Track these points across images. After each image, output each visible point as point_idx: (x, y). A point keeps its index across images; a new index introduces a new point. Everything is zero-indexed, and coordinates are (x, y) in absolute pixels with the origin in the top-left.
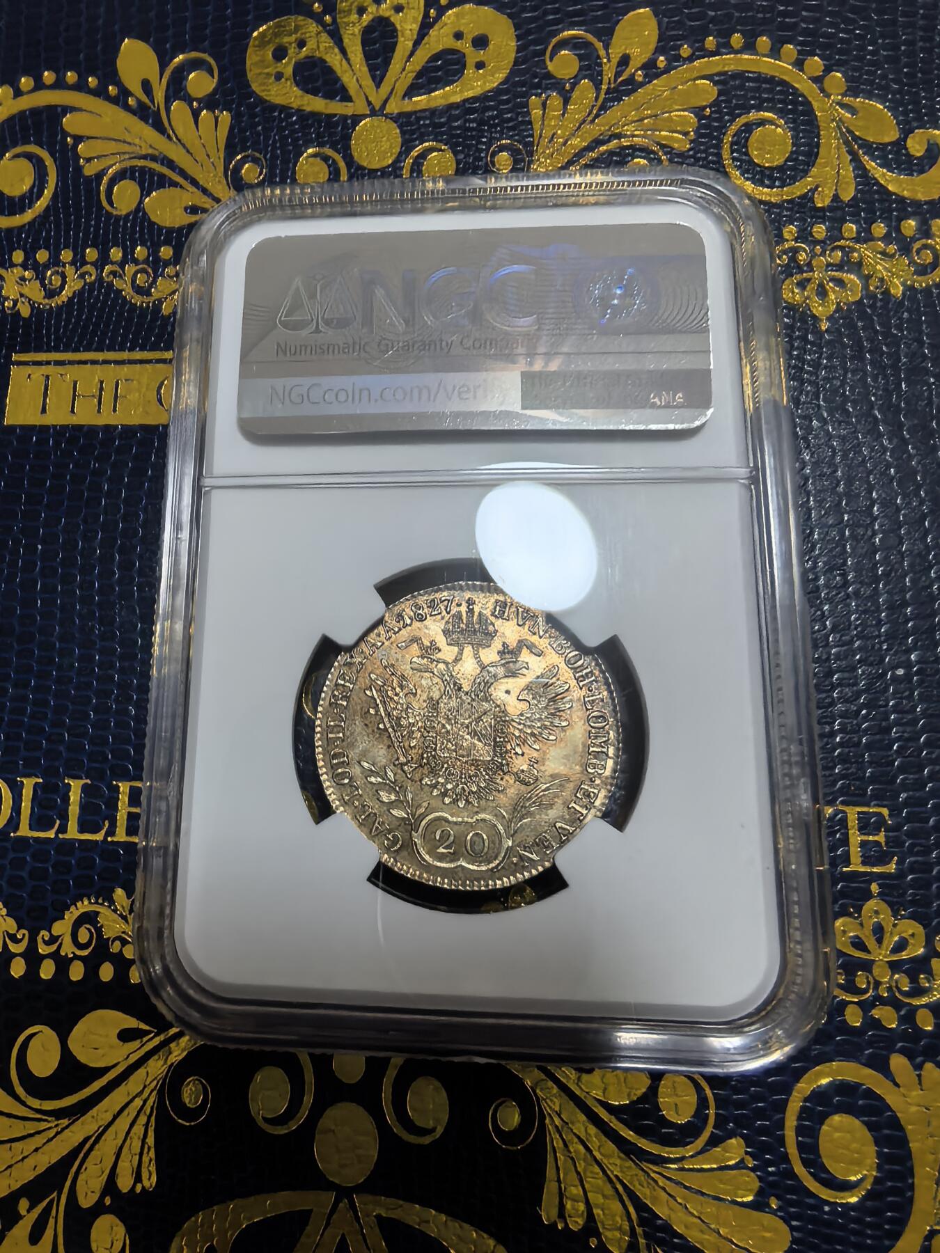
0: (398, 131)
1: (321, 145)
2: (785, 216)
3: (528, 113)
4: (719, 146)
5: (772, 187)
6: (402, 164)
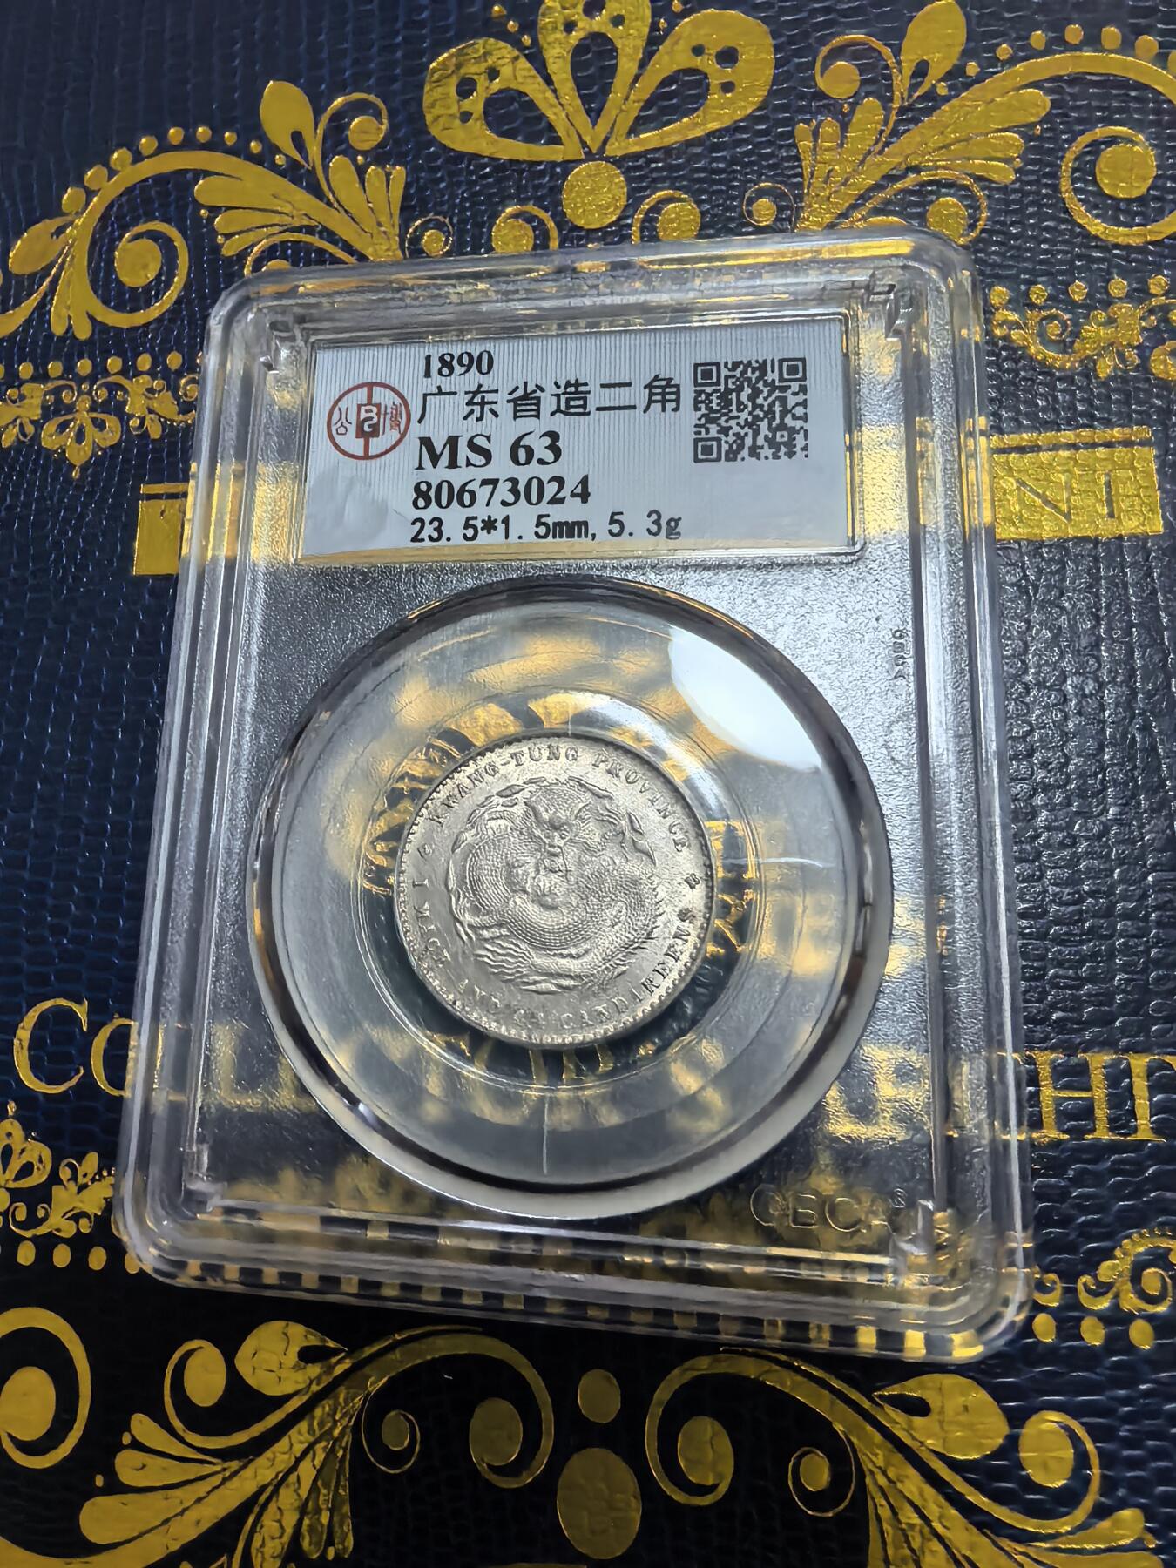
0: (622, 178)
1: (522, 202)
2: (1151, 263)
3: (795, 146)
4: (1054, 175)
5: (1129, 225)
6: (629, 221)
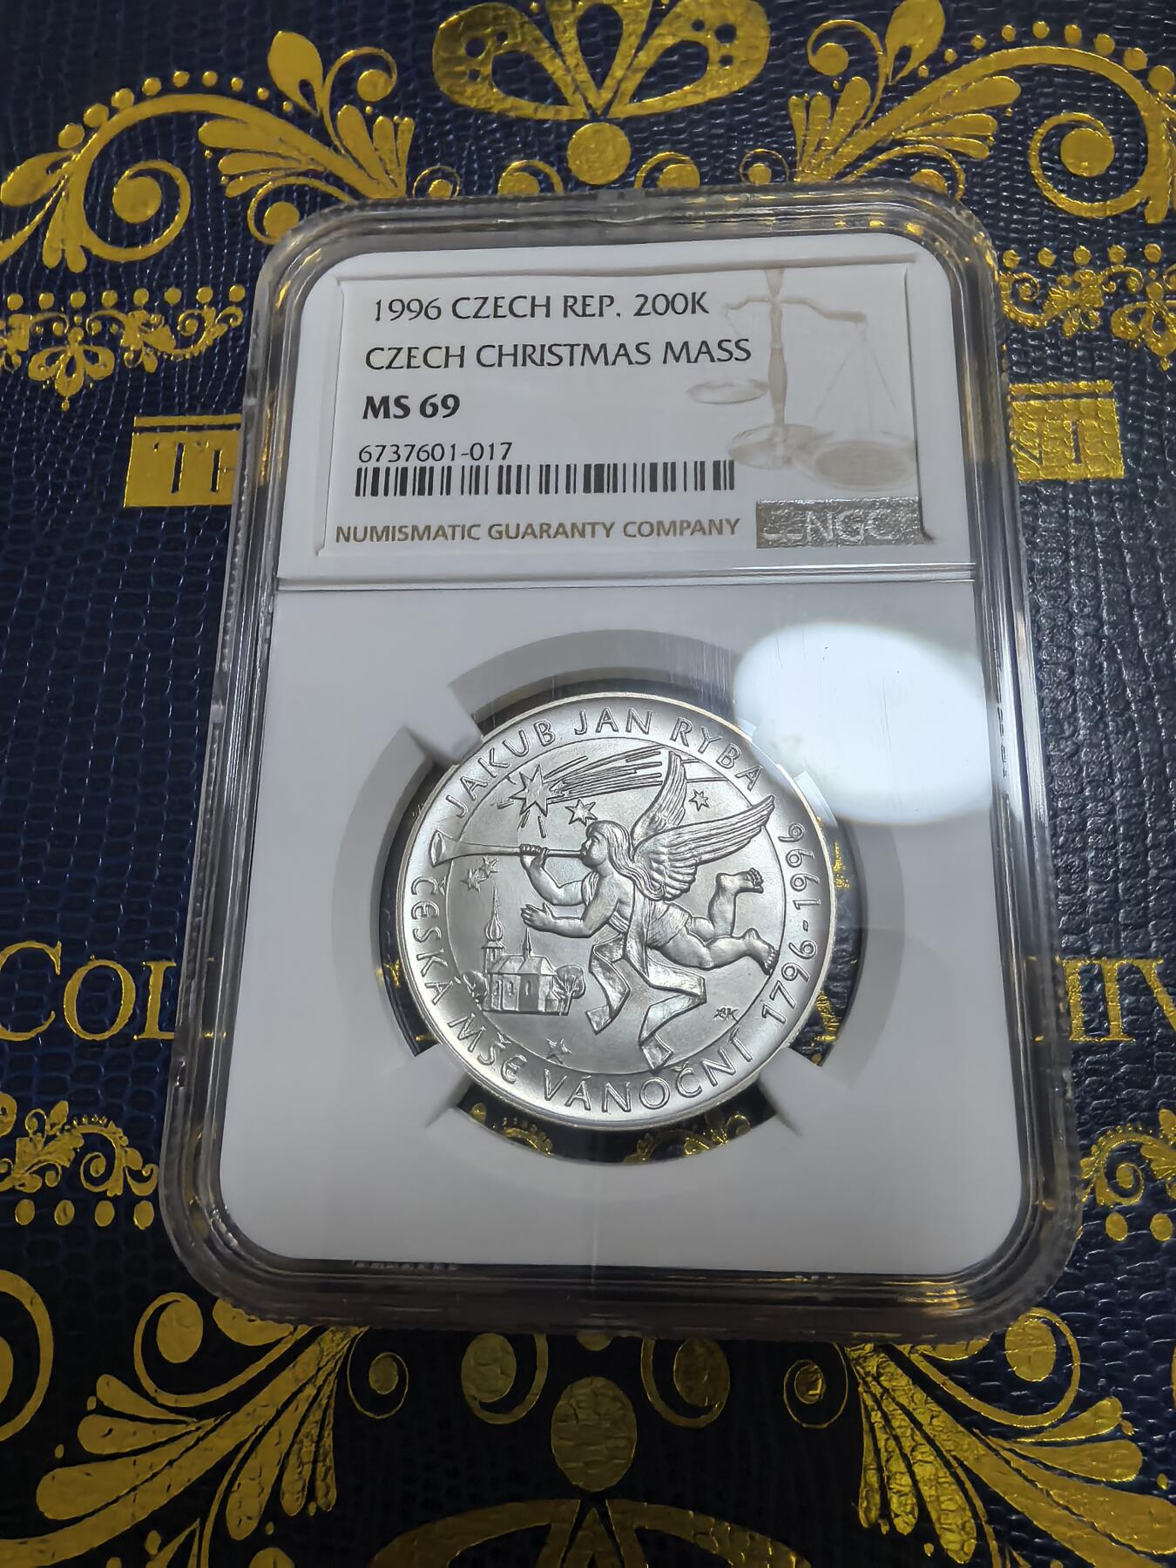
1: (529, 156)
2: (1111, 235)
3: (787, 117)
4: (1024, 154)
5: (1092, 200)
6: (632, 179)
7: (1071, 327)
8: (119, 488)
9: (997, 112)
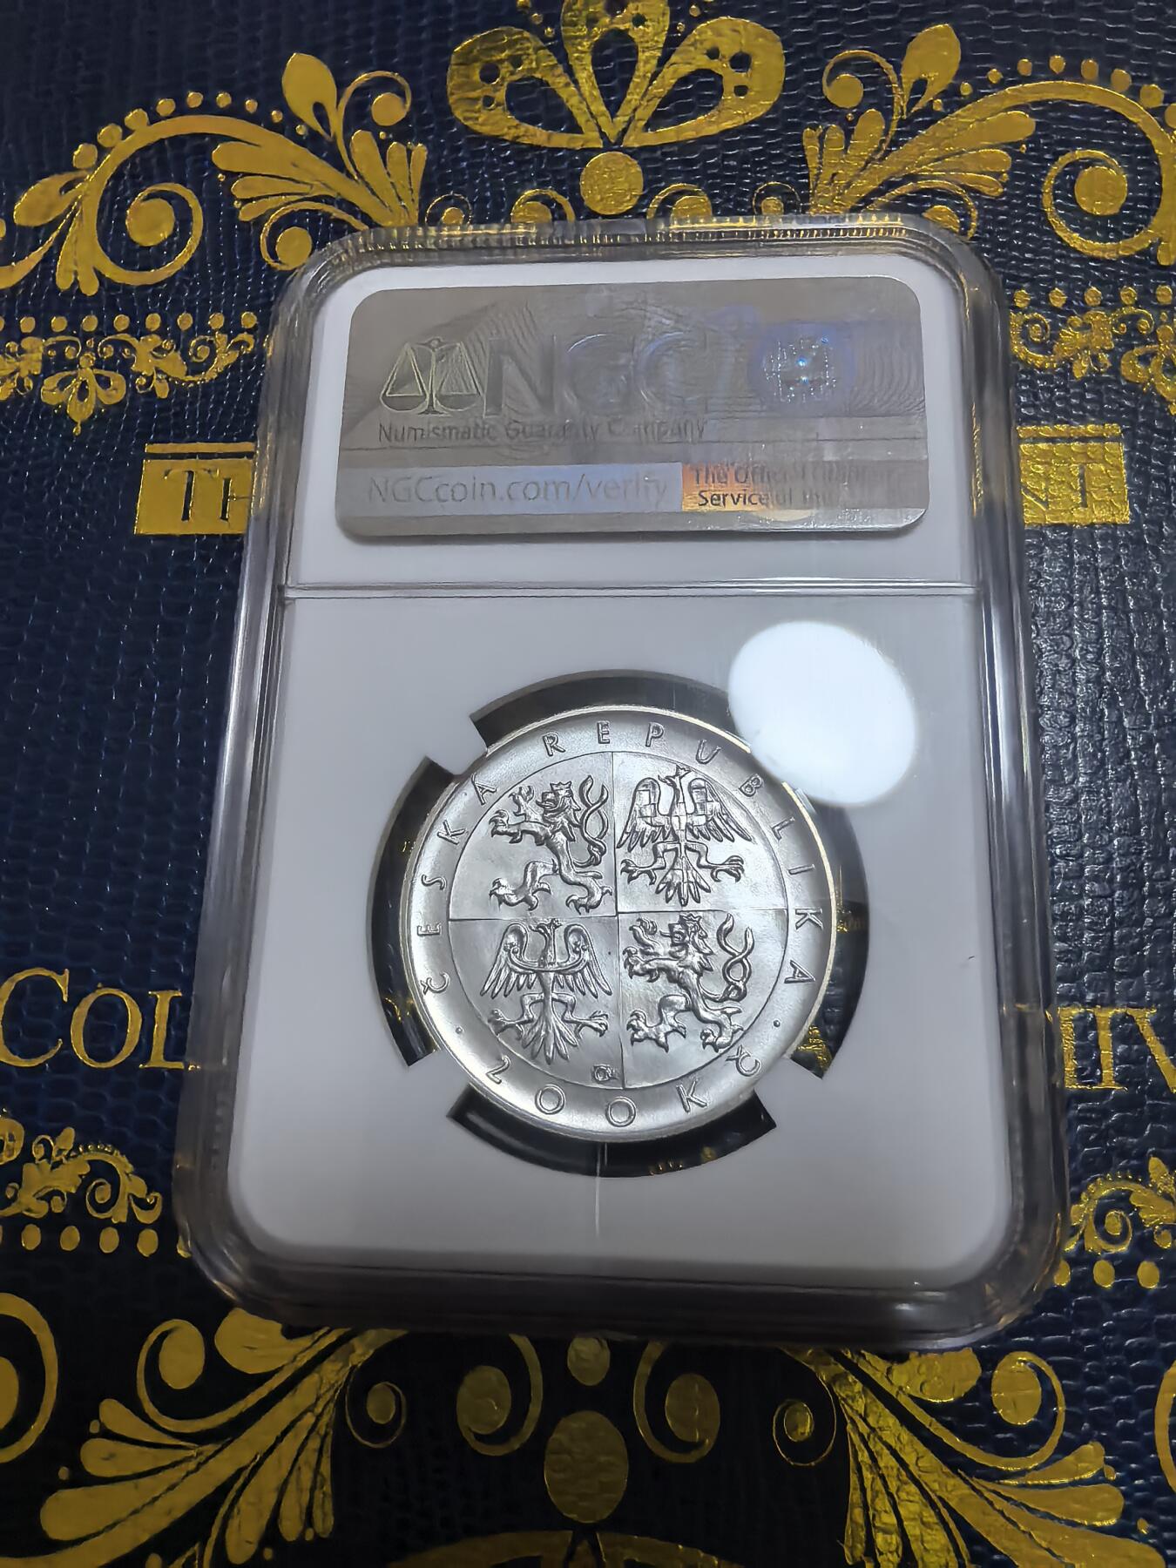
0: (639, 169)
1: (543, 185)
3: (802, 149)
5: (1105, 240)
6: (644, 210)
7: (1081, 369)
8: (129, 516)
9: (1012, 148)
